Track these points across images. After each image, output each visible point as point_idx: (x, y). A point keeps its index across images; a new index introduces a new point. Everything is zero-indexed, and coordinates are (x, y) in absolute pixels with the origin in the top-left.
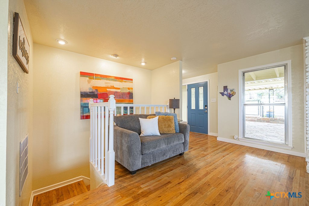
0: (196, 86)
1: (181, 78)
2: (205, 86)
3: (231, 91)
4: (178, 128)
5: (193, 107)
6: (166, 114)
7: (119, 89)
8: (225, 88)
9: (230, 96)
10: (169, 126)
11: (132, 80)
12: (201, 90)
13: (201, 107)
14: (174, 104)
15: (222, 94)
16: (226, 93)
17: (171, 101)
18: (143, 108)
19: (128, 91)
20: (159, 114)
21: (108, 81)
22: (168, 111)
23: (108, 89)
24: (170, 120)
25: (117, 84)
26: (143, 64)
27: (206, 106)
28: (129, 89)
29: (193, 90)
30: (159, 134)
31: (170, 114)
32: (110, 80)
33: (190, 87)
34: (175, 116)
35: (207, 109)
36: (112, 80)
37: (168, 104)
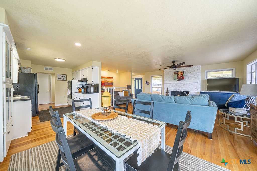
0: (138, 79)
1: (131, 75)
2: (141, 79)
3: (148, 82)
4: (130, 95)
5: (137, 88)
6: (126, 91)
7: (108, 81)
8: (147, 81)
9: (148, 84)
10: (127, 94)
11: (113, 78)
12: (140, 81)
13: (140, 88)
14: (129, 87)
15: (146, 83)
16: (147, 83)
17: (128, 86)
18: (118, 89)
19: (111, 82)
20: (123, 90)
21: (105, 79)
22: (127, 89)
23: (105, 82)
24: (127, 92)
25: (108, 80)
26: (117, 72)
27: (141, 87)
28: (112, 81)
29: (137, 81)
30: (124, 96)
31: (127, 91)
32: (105, 78)
33: (135, 79)
34: (129, 91)
35: (142, 89)
36: (106, 78)
37: (127, 87)
